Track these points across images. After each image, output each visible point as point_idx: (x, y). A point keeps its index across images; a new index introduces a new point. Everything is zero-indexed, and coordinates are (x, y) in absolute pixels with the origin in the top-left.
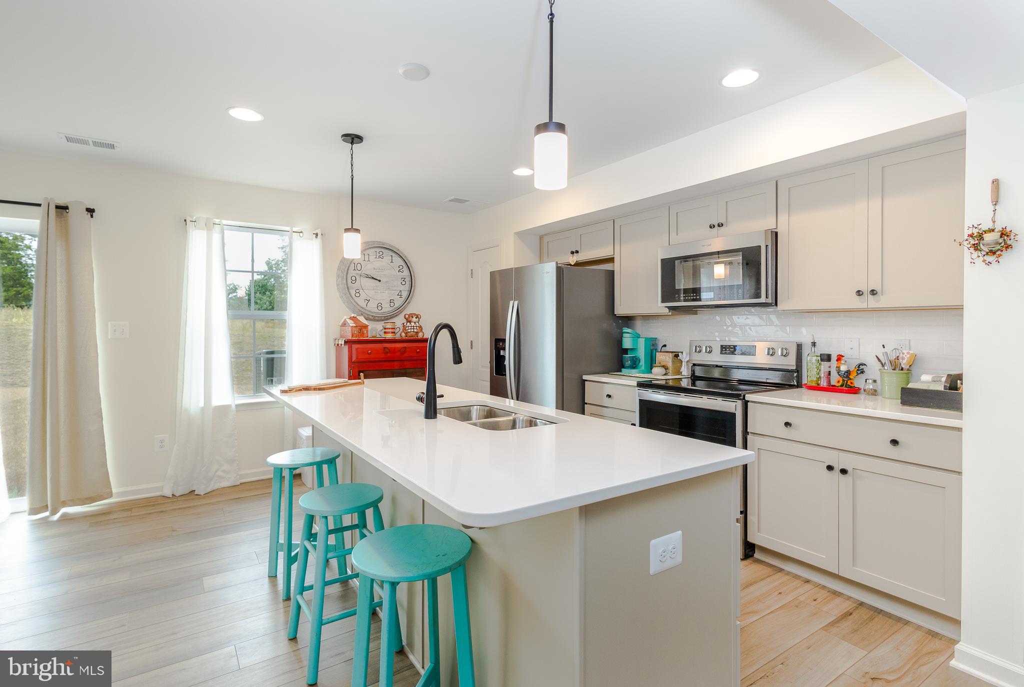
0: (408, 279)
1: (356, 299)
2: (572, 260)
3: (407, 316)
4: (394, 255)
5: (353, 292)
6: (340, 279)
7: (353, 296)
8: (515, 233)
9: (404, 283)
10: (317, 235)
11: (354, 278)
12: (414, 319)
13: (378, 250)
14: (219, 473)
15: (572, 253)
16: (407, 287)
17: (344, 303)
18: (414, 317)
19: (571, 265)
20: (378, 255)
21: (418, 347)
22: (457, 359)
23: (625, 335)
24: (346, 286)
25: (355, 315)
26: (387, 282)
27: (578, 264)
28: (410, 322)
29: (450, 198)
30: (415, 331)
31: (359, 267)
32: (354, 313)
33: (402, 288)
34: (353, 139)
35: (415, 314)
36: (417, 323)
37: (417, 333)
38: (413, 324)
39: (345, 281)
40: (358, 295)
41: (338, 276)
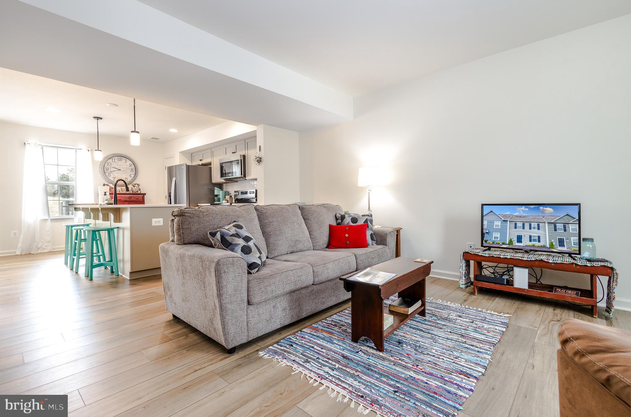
0: (134, 170)
1: (109, 177)
2: (200, 163)
3: (133, 185)
4: (127, 159)
5: (107, 174)
6: (101, 169)
7: (107, 175)
8: (180, 152)
9: (132, 171)
10: (89, 150)
11: (107, 169)
12: (136, 186)
13: (119, 157)
14: (43, 246)
15: (200, 160)
16: (134, 172)
17: (103, 179)
18: (136, 185)
19: (200, 165)
20: (119, 159)
21: (138, 197)
22: (128, 190)
23: (215, 190)
24: (103, 171)
25: (108, 184)
26: (124, 171)
27: (202, 165)
28: (134, 187)
29: (151, 137)
30: (137, 190)
31: (110, 164)
32: (108, 183)
33: (131, 173)
34: (98, 118)
35: (137, 184)
36: (138, 188)
37: (137, 191)
38: (136, 188)
39: (103, 170)
40: (109, 175)
41: (100, 167)
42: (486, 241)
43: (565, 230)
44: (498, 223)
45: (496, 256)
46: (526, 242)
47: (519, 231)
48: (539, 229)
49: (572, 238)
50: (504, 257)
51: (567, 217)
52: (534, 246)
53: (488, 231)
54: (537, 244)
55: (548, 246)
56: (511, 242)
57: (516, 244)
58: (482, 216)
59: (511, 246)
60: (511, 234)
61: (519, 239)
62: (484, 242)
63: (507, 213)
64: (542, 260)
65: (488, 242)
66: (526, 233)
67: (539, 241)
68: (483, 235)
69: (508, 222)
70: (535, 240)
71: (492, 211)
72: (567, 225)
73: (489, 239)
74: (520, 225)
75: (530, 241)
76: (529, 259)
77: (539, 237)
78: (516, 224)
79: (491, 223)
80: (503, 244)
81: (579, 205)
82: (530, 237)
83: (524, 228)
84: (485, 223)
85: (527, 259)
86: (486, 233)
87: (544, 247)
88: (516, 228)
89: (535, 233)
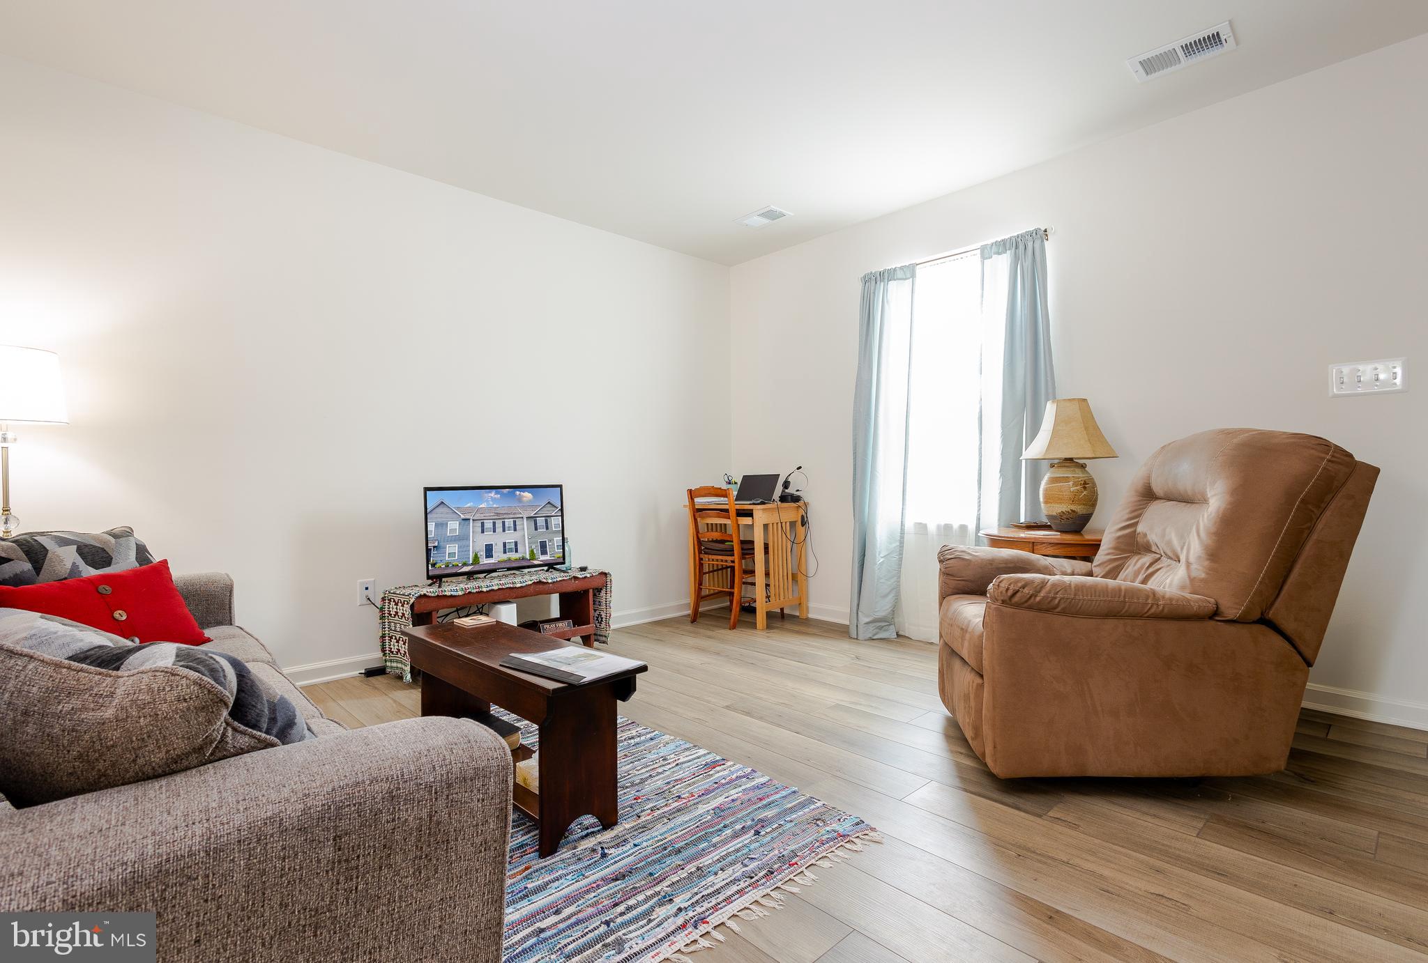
42: (434, 565)
43: (547, 528)
44: (454, 526)
45: (475, 591)
46: (499, 556)
47: (489, 538)
48: (515, 530)
49: (555, 539)
50: (488, 589)
51: (549, 505)
52: (509, 560)
53: (436, 544)
54: (514, 556)
55: (528, 557)
56: (476, 558)
57: (485, 561)
58: (426, 514)
59: (477, 568)
60: (477, 543)
61: (489, 551)
62: (430, 568)
63: (469, 505)
64: (540, 582)
65: (437, 566)
66: (497, 540)
67: (516, 551)
68: (428, 551)
69: (471, 520)
70: (511, 550)
71: (442, 502)
72: (548, 519)
73: (438, 559)
74: (488, 524)
75: (505, 552)
76: (524, 584)
77: (516, 543)
78: (483, 524)
79: (441, 525)
80: (465, 564)
81: (560, 486)
82: (505, 544)
83: (494, 531)
84: (431, 527)
85: (521, 585)
86: (434, 547)
87: (523, 559)
88: (483, 532)
89: (510, 537)
